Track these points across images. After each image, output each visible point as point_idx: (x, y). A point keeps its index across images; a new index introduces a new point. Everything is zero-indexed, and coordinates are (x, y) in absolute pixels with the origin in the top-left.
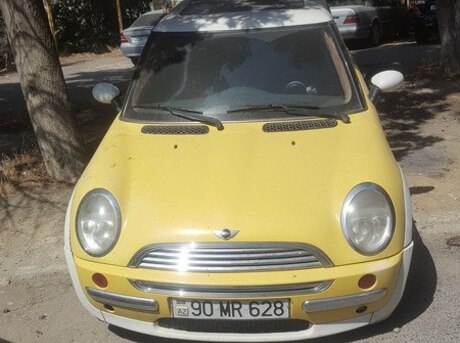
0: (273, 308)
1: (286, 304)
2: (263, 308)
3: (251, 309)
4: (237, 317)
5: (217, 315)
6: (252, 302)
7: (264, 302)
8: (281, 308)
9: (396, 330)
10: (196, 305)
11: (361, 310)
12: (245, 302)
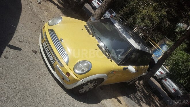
0: (53, 60)
1: (55, 61)
2: (52, 58)
3: (50, 56)
4: (48, 54)
5: (46, 51)
6: (52, 55)
7: (53, 57)
8: (54, 61)
9: (66, 93)
10: (46, 46)
11: (63, 79)
12: (51, 54)
